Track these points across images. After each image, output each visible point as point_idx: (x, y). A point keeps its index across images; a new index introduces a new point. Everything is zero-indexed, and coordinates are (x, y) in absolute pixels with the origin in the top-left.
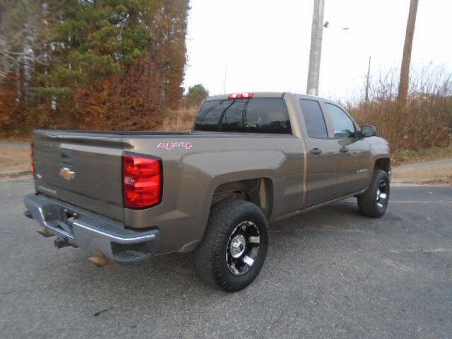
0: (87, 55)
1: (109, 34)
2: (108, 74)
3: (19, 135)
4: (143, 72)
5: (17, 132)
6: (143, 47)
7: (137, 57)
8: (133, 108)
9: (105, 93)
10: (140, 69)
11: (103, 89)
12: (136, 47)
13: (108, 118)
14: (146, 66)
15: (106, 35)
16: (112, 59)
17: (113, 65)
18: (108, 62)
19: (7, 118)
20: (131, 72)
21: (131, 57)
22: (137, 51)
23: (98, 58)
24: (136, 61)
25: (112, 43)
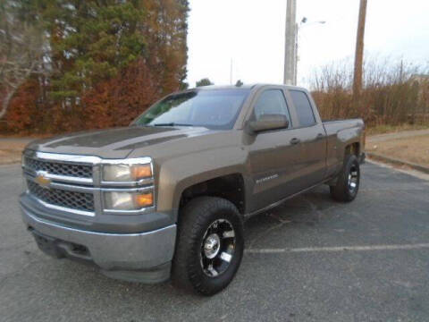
0: (88, 63)
1: (109, 43)
2: (108, 78)
3: (39, 133)
4: (138, 73)
5: (37, 130)
6: (137, 53)
7: (132, 61)
8: (130, 105)
9: (105, 94)
10: (135, 71)
11: (104, 91)
12: (131, 53)
13: (109, 115)
14: (140, 69)
15: (104, 45)
16: (109, 66)
17: (111, 70)
18: (107, 68)
19: (28, 118)
20: (127, 75)
21: (127, 62)
22: (132, 57)
23: (97, 65)
24: (131, 65)
25: (110, 51)
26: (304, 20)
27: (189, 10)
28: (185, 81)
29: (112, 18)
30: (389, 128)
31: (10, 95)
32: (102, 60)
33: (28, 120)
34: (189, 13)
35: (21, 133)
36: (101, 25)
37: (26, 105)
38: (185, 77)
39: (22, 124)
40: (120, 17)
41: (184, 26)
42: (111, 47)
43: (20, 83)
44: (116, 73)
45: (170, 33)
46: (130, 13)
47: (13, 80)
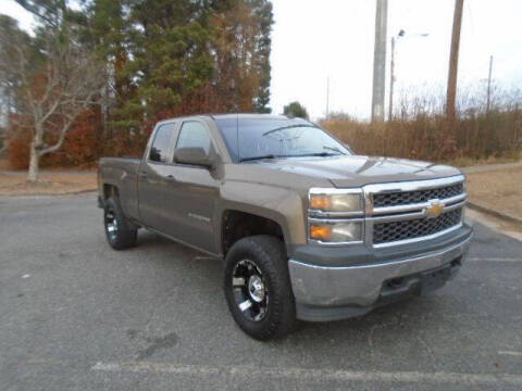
0: (150, 90)
1: (172, 68)
2: (170, 106)
4: (204, 100)
6: (204, 77)
7: (198, 86)
10: (201, 98)
12: (198, 77)
14: (206, 95)
15: (168, 70)
16: (171, 92)
17: (174, 97)
18: (169, 96)
19: (88, 150)
20: (192, 102)
21: (192, 87)
22: (198, 82)
23: (160, 92)
24: (196, 91)
25: (174, 77)
26: (401, 34)
27: (273, 22)
28: (267, 106)
29: (177, 40)
30: (470, 161)
31: (66, 127)
32: (165, 87)
33: (88, 152)
34: (273, 26)
35: (81, 166)
36: (164, 48)
37: (87, 136)
38: (267, 101)
39: (82, 156)
40: (186, 39)
41: (267, 42)
42: (175, 72)
43: (77, 114)
44: (180, 100)
45: (251, 49)
46: (197, 34)
47: (70, 112)
